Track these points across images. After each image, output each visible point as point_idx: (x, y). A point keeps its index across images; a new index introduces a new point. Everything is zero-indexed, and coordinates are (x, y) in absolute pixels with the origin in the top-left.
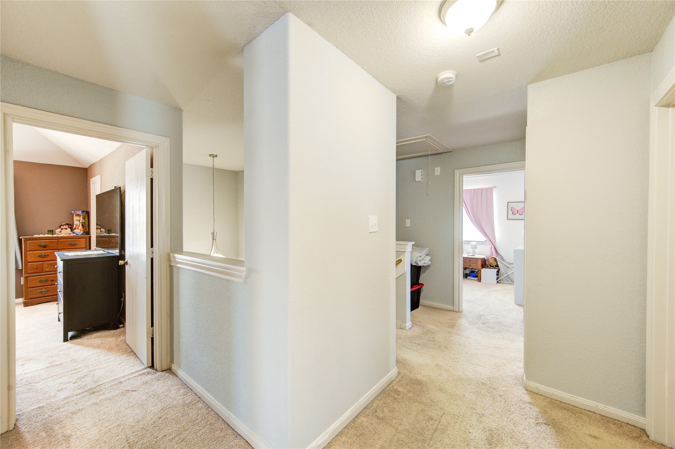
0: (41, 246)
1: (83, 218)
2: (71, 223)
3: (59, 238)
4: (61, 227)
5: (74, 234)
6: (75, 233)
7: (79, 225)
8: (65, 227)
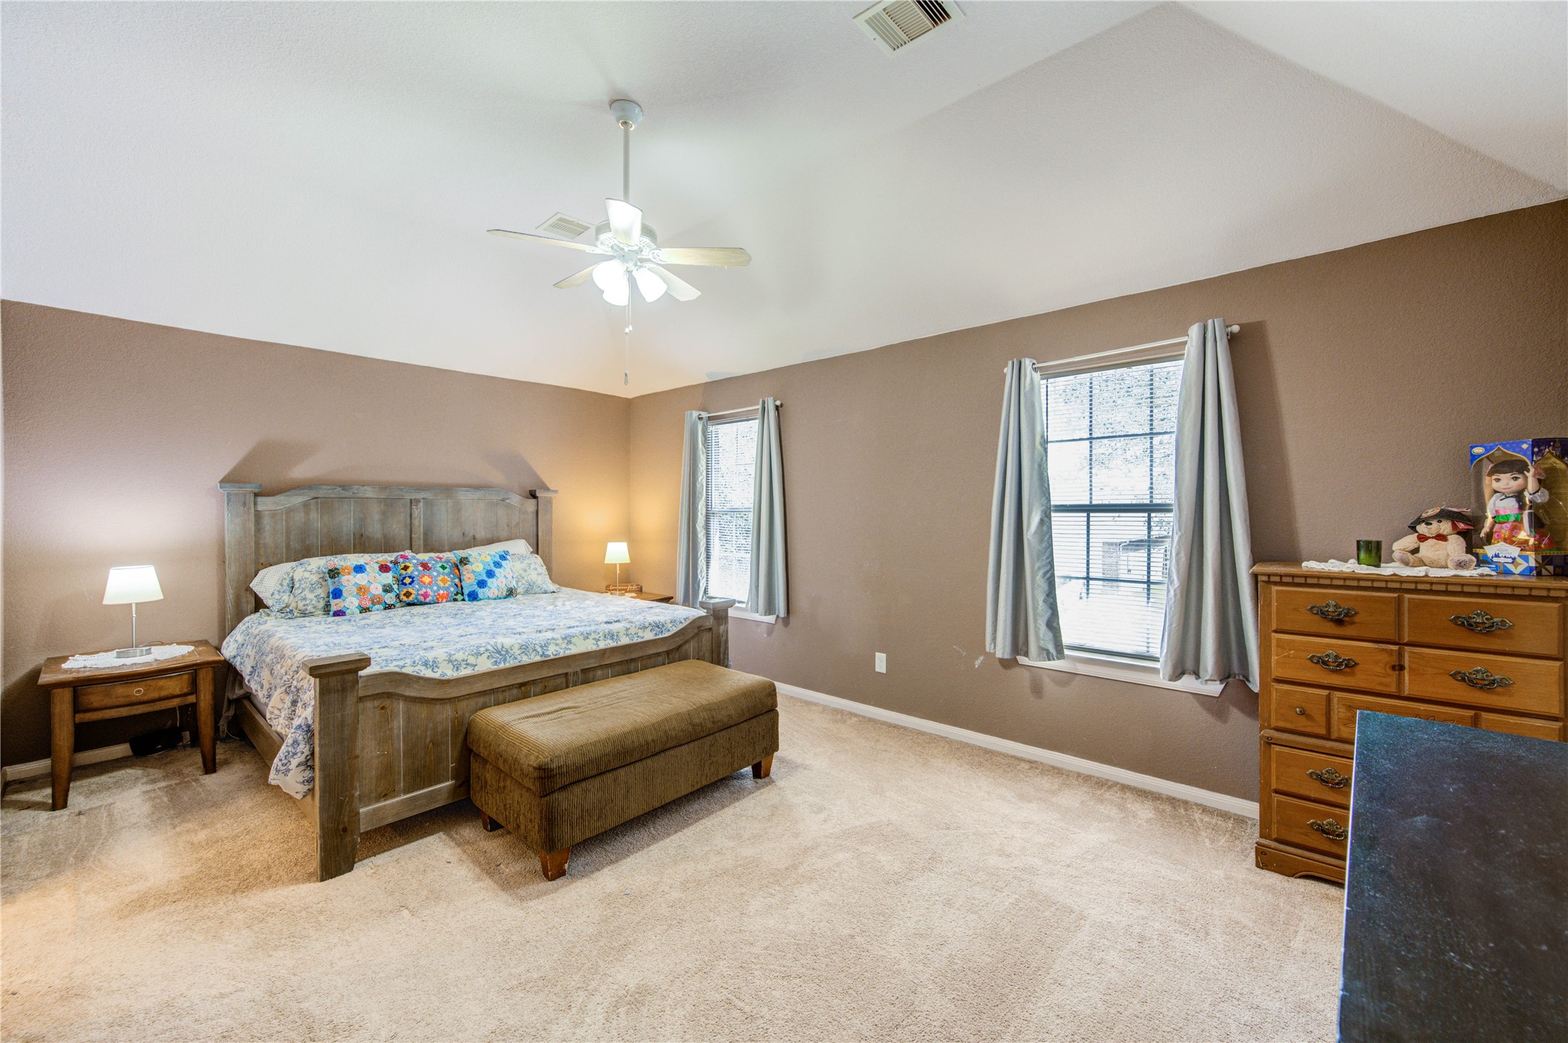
0: (1323, 614)
1: (1540, 481)
2: (1467, 511)
3: (1405, 586)
4: (1418, 528)
5: (1485, 570)
6: (1490, 562)
7: (1518, 521)
8: (1435, 527)
